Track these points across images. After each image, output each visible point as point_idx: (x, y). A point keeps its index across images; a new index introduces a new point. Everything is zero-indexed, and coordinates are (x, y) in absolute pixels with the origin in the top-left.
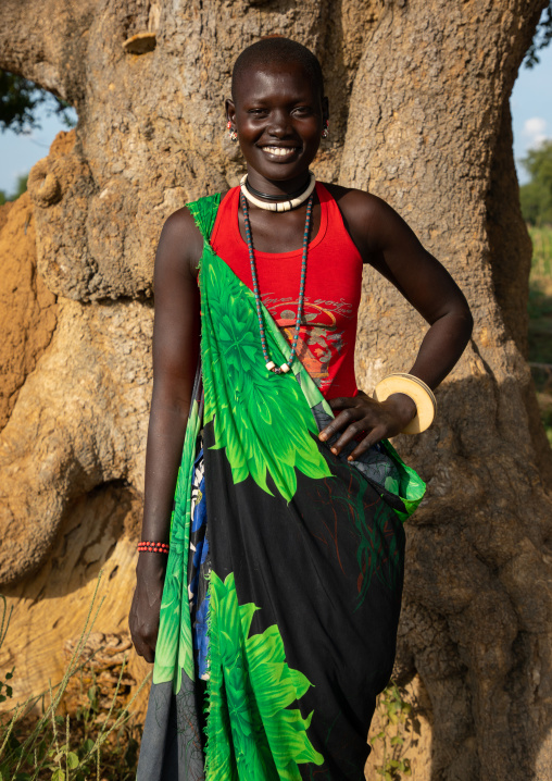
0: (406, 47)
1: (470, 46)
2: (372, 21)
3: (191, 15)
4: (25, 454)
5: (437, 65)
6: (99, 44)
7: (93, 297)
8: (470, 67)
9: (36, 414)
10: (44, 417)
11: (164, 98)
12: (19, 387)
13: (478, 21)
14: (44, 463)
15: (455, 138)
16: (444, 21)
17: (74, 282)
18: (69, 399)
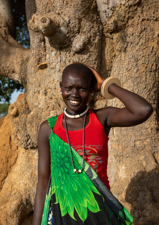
0: (126, 63)
1: (147, 62)
2: (115, 56)
3: (57, 57)
4: (6, 202)
5: (137, 68)
6: (31, 67)
7: (29, 147)
8: (147, 69)
9: (10, 187)
10: (13, 188)
11: (50, 82)
12: (5, 178)
13: (149, 55)
14: (12, 205)
15: (144, 91)
16: (138, 55)
17: (22, 142)
18: (21, 182)
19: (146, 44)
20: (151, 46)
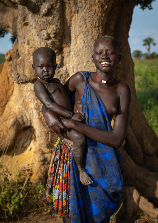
0: (79, 22)
1: (92, 21)
3: (33, 18)
4: (7, 120)
5: (85, 25)
6: (18, 24)
7: (20, 82)
8: (93, 25)
9: (9, 111)
10: (11, 111)
11: (30, 36)
12: (6, 104)
13: (93, 16)
14: (11, 121)
15: (91, 41)
16: (85, 16)
17: (15, 79)
18: (17, 107)
19: (91, 8)
20: (94, 10)
